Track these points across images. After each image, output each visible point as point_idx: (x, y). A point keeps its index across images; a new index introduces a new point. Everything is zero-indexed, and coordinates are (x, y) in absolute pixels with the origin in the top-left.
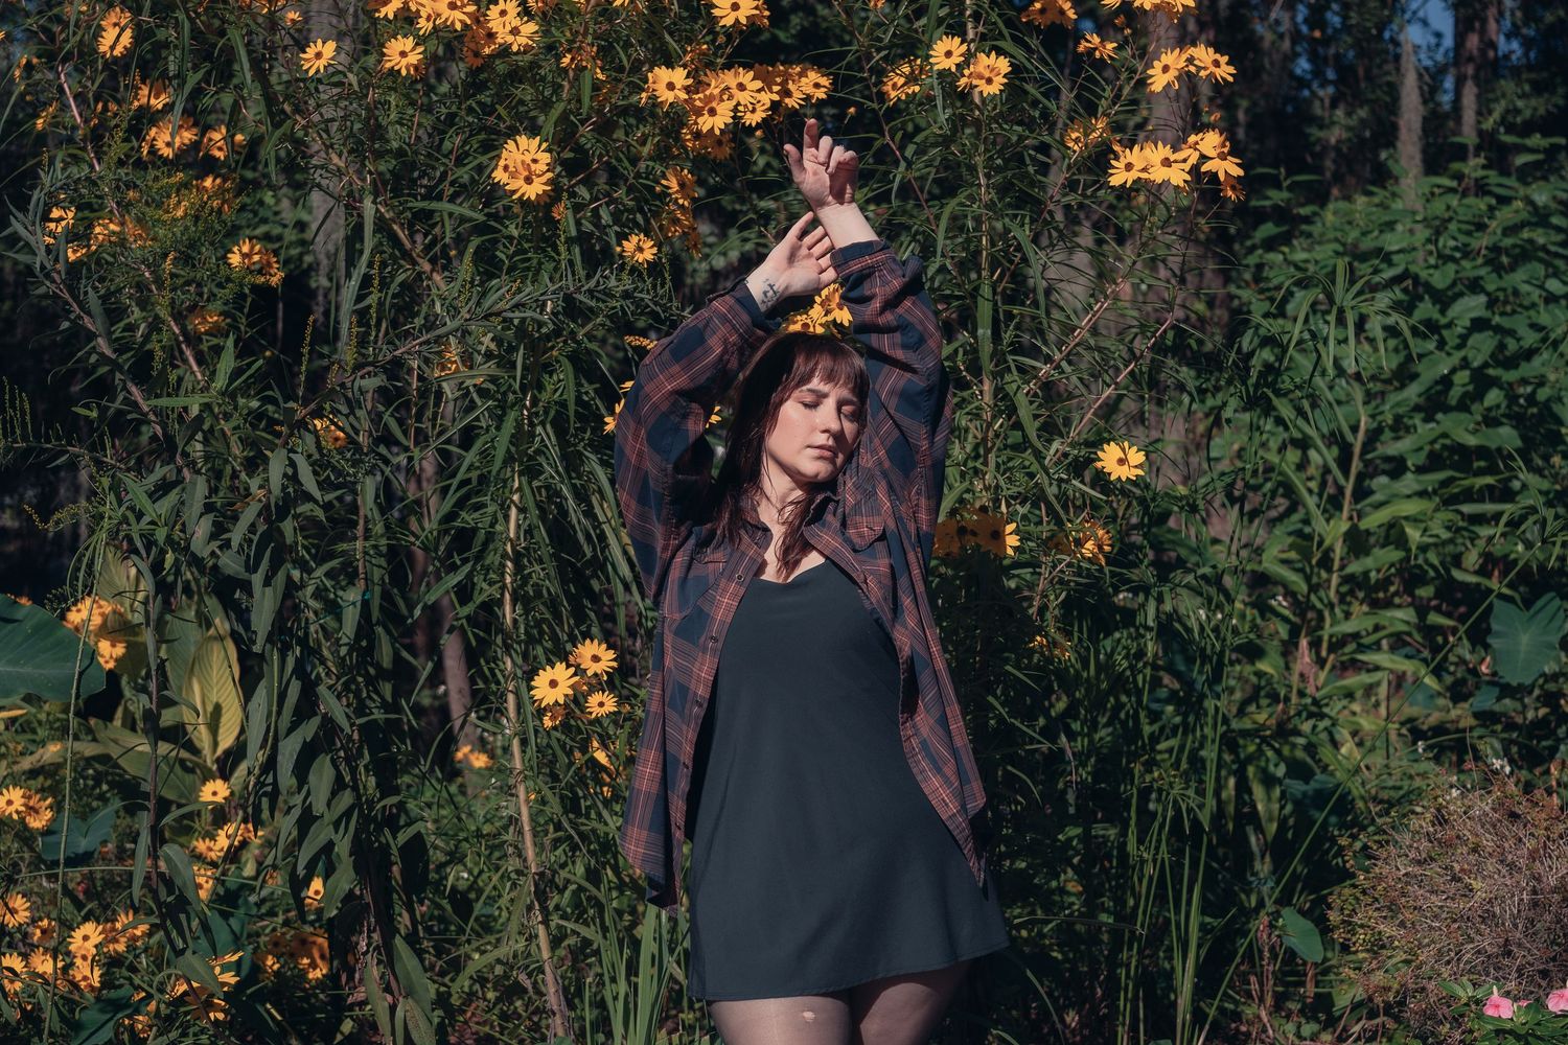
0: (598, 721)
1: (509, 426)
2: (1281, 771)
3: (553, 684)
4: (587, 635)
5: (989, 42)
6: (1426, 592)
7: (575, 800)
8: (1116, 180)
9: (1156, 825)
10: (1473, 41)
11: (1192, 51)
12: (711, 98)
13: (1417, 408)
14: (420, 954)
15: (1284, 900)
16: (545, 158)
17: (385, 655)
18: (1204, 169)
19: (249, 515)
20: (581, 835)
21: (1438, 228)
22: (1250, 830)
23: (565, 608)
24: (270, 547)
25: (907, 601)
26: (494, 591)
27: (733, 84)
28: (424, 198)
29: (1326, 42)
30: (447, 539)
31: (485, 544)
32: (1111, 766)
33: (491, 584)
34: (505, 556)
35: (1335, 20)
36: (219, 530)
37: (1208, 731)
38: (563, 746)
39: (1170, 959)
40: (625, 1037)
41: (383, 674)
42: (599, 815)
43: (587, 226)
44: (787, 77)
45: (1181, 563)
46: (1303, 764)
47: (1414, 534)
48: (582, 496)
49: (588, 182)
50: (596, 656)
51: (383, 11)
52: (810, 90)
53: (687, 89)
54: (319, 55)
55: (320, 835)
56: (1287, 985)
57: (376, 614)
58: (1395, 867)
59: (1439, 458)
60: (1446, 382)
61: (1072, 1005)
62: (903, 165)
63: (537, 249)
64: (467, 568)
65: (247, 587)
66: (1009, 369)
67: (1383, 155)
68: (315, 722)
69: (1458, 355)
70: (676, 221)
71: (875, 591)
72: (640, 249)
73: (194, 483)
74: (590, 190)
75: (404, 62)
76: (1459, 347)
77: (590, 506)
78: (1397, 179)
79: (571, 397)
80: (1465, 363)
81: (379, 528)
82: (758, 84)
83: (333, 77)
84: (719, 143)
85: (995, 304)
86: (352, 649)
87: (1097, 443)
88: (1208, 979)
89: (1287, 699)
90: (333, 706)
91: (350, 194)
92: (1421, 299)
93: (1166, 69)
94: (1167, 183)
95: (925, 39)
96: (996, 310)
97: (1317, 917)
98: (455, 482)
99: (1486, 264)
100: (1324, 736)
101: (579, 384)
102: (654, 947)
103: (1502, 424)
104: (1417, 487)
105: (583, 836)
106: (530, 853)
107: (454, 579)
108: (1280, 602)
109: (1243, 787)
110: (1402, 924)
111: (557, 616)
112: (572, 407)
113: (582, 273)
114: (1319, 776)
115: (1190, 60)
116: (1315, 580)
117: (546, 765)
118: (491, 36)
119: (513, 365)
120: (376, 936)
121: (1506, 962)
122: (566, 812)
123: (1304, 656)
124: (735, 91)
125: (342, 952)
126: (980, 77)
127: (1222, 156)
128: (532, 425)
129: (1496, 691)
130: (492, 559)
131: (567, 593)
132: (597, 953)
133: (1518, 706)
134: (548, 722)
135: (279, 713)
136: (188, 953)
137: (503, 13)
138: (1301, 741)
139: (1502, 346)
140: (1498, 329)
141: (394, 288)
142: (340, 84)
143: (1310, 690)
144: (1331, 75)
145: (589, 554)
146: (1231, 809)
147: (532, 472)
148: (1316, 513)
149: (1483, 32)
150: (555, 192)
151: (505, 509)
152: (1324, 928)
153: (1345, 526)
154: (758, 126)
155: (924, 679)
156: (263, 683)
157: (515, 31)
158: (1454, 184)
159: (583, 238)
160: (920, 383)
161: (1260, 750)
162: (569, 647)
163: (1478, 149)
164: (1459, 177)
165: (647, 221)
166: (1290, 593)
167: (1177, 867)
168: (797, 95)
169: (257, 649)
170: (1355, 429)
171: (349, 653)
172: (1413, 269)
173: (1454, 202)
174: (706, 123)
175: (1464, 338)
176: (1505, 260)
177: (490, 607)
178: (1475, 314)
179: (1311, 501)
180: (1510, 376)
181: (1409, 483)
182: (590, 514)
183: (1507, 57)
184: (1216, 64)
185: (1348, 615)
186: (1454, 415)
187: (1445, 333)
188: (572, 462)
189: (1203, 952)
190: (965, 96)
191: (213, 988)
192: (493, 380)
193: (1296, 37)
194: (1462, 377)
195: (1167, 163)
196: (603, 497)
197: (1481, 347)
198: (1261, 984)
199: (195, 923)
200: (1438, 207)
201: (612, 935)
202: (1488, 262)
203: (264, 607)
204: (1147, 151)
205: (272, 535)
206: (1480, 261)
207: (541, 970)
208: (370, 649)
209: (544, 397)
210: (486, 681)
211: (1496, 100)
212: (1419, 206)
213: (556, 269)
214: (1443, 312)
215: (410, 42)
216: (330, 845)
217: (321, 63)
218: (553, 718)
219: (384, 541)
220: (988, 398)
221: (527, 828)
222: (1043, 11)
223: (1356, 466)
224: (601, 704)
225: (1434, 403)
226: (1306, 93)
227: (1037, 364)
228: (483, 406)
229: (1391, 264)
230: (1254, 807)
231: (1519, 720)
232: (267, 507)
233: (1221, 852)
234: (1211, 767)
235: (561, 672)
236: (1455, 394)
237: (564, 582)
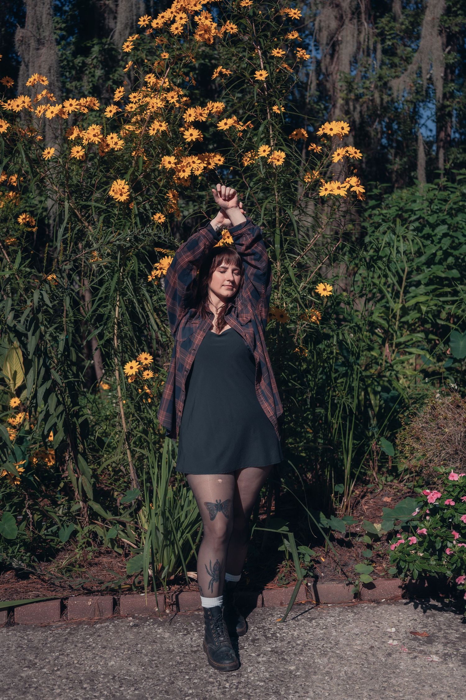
0: (147, 380)
1: (115, 279)
2: (379, 389)
3: (131, 368)
4: (143, 351)
5: (278, 147)
6: (428, 326)
7: (139, 406)
8: (321, 194)
9: (337, 411)
10: (442, 135)
11: (347, 148)
12: (183, 166)
13: (424, 264)
14: (86, 459)
15: (381, 434)
16: (127, 187)
17: (74, 357)
18: (352, 190)
19: (27, 312)
20: (141, 418)
21: (431, 202)
22: (369, 409)
23: (135, 342)
24: (33, 323)
25: (258, 344)
26: (111, 335)
27: (191, 161)
28: (86, 201)
29: (392, 134)
30: (95, 317)
31: (107, 319)
32: (321, 390)
33: (110, 333)
34: (114, 323)
35: (395, 126)
36: (16, 317)
37: (354, 376)
38: (135, 388)
39: (342, 454)
40: (157, 487)
41: (73, 364)
42: (148, 412)
43: (142, 210)
44: (209, 158)
45: (345, 320)
46: (387, 387)
47: (424, 308)
48: (140, 302)
49: (141, 195)
50: (146, 358)
51: (71, 137)
52: (217, 162)
53: (176, 164)
54: (49, 153)
55: (52, 421)
56: (382, 462)
57: (70, 342)
58: (417, 424)
59: (432, 281)
60: (435, 255)
61: (309, 471)
62: (249, 189)
63: (124, 218)
64: (101, 328)
65: (26, 336)
66: (286, 258)
67: (412, 174)
68: (50, 381)
69: (439, 246)
70: (172, 207)
71: (248, 340)
72: (159, 218)
73: (7, 300)
74: (142, 197)
75: (78, 155)
76: (439, 243)
77: (143, 305)
78: (417, 186)
79: (136, 269)
80: (441, 248)
81: (71, 314)
82: (199, 161)
83: (54, 159)
84: (186, 180)
85: (281, 235)
86: (62, 355)
87: (315, 283)
88: (356, 463)
89: (381, 364)
90: (56, 376)
91: (60, 200)
92: (426, 226)
93: (338, 155)
94: (339, 195)
95: (256, 145)
96: (281, 238)
97: (392, 439)
98: (97, 298)
99: (447, 214)
100: (394, 377)
101: (139, 264)
102: (167, 456)
103: (453, 269)
104: (425, 291)
105: (142, 419)
106: (124, 425)
107: (97, 332)
108: (378, 331)
109: (367, 393)
110: (421, 444)
111: (133, 344)
112: (137, 272)
113: (139, 226)
114: (393, 392)
115: (347, 152)
116: (390, 323)
117: (129, 394)
118: (108, 145)
119: (116, 258)
120: (71, 454)
121: (456, 456)
122: (136, 411)
123: (387, 350)
124: (191, 164)
125: (60, 459)
126: (275, 159)
127: (358, 186)
128: (123, 278)
129: (452, 361)
130: (110, 325)
131: (135, 335)
132: (147, 458)
133: (460, 365)
134: (130, 381)
135: (38, 379)
136: (7, 462)
137: (112, 138)
138: (386, 379)
139: (453, 242)
140: (452, 237)
141: (75, 231)
142: (56, 162)
143: (389, 361)
144: (394, 145)
145: (143, 321)
146: (363, 402)
147: (123, 294)
148: (391, 300)
149: (446, 131)
150: (131, 199)
151: (114, 307)
152: (395, 445)
153: (400, 305)
154: (200, 175)
155: (264, 370)
156: (32, 369)
157: (116, 143)
158: (436, 187)
159: (140, 215)
160: (261, 272)
161: (372, 383)
162: (137, 354)
163: (444, 174)
164: (438, 184)
165: (162, 207)
166: (382, 328)
167: (344, 426)
168: (213, 164)
169: (30, 357)
170: (403, 271)
171: (61, 357)
172: (423, 215)
173: (436, 192)
174: (182, 175)
175: (440, 240)
176: (453, 212)
177: (109, 342)
178: (444, 232)
179: (389, 296)
180: (456, 253)
181: (422, 289)
182: (143, 309)
183: (454, 139)
184: (356, 153)
185: (402, 336)
186: (437, 266)
187: (434, 238)
188: (137, 290)
189: (354, 454)
190: (270, 166)
191: (16, 474)
192: (110, 263)
193: (383, 133)
194: (440, 253)
195: (339, 188)
196: (148, 302)
197: (446, 242)
198: (373, 463)
199: (9, 451)
200: (431, 195)
201: (152, 452)
202: (448, 214)
203: (32, 342)
204: (332, 184)
205: (35, 319)
206: (445, 213)
207: (128, 465)
208: (69, 355)
209: (127, 269)
210: (108, 366)
211: (451, 155)
212: (425, 194)
213: (131, 225)
214: (433, 231)
215: (80, 148)
216: (56, 424)
217: (50, 156)
218: (131, 379)
219: (73, 318)
220: (279, 268)
221: (123, 416)
222: (296, 134)
223: (404, 284)
224: (148, 375)
225: (430, 262)
226: (386, 150)
227: (295, 256)
228: (106, 272)
229: (415, 214)
230: (370, 402)
231: (460, 369)
232: (33, 309)
233: (359, 417)
234: (356, 389)
235: (134, 364)
236: (437, 259)
237: (135, 331)
